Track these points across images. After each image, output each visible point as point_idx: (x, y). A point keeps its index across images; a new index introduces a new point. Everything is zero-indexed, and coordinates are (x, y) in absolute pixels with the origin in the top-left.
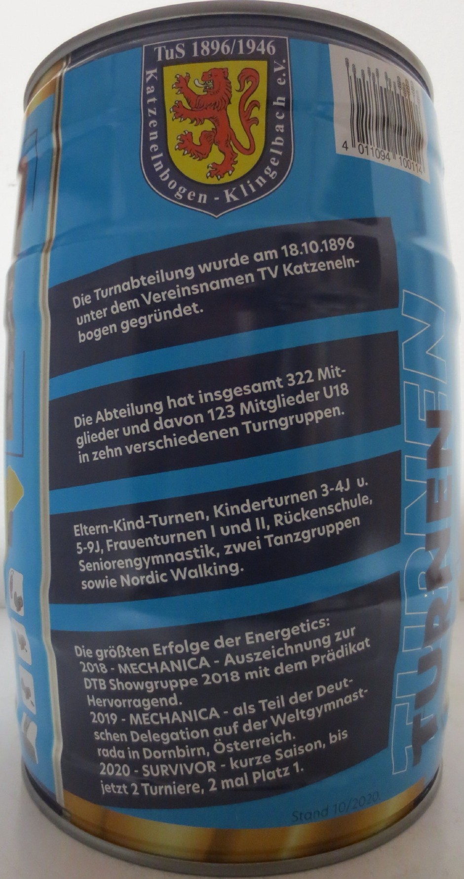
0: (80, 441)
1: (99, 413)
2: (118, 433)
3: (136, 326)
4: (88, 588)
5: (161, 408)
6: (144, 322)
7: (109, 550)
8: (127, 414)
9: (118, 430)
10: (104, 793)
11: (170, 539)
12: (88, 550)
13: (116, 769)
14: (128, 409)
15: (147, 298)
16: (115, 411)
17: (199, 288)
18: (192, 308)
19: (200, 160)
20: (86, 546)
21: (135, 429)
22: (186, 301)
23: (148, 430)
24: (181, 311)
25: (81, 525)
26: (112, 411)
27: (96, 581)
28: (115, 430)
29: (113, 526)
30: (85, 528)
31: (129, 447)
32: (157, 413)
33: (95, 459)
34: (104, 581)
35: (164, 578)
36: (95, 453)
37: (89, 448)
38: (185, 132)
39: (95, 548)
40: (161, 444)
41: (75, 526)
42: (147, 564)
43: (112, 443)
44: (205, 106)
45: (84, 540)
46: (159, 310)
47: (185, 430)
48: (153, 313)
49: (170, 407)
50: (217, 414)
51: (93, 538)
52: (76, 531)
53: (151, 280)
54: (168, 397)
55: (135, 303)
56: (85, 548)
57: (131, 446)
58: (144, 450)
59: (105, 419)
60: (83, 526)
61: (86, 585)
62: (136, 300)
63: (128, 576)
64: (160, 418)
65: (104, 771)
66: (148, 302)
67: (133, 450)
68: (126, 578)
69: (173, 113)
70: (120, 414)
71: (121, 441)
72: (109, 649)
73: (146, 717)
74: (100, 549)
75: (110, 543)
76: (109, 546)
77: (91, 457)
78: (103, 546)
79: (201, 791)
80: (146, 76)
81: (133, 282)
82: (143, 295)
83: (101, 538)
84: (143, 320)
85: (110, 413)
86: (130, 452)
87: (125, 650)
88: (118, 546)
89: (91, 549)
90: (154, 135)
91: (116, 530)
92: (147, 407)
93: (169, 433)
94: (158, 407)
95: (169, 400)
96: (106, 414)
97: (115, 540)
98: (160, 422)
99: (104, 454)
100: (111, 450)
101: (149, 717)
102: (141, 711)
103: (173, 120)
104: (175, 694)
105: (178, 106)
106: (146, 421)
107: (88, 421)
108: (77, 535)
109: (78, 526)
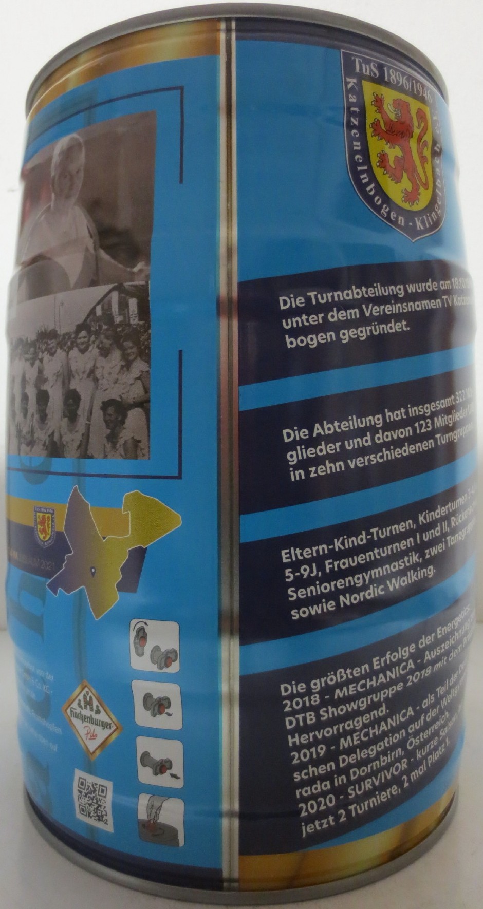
0: (292, 456)
1: (317, 425)
2: (340, 447)
3: (356, 336)
4: (300, 617)
5: (381, 421)
6: (363, 333)
7: (328, 571)
8: (349, 427)
9: (340, 443)
10: (304, 835)
11: (387, 551)
12: (302, 575)
13: (319, 804)
14: (351, 422)
15: (367, 310)
16: (336, 424)
17: (407, 306)
18: (402, 325)
19: (395, 183)
20: (299, 571)
21: (358, 442)
22: (398, 317)
23: (370, 443)
24: (395, 327)
25: (292, 549)
26: (332, 424)
27: (310, 608)
28: (336, 444)
29: (333, 544)
30: (298, 551)
31: (352, 462)
32: (377, 426)
33: (312, 475)
34: (320, 605)
35: (382, 590)
36: (313, 469)
37: (304, 464)
38: (382, 151)
39: (311, 571)
40: (382, 457)
41: (283, 552)
42: (367, 579)
43: (333, 458)
44: (395, 133)
45: (296, 565)
46: (376, 323)
47: (399, 443)
48: (371, 325)
49: (388, 421)
50: (421, 426)
51: (308, 562)
52: (284, 556)
53: (370, 292)
54: (386, 411)
55: (355, 313)
56: (298, 574)
57: (354, 460)
58: (367, 464)
59: (324, 432)
60: (295, 550)
61: (295, 615)
62: (356, 310)
63: (348, 595)
64: (380, 431)
65: (305, 812)
66: (368, 314)
67: (356, 465)
68: (345, 597)
69: (372, 130)
70: (342, 427)
71: (343, 455)
72: (327, 676)
73: (357, 736)
74: (318, 571)
75: (330, 564)
76: (328, 567)
77: (307, 473)
78: (321, 567)
79: (398, 791)
80: (347, 83)
81: (355, 292)
82: (364, 306)
83: (319, 560)
84: (362, 332)
85: (330, 425)
86: (352, 466)
87: (345, 673)
88: (338, 565)
89: (306, 574)
90: (357, 146)
91: (337, 549)
92: (369, 420)
93: (387, 445)
94: (378, 420)
95: (388, 414)
96: (326, 427)
97: (335, 560)
98: (380, 435)
99: (324, 469)
100: (332, 465)
101: (359, 735)
102: (351, 732)
103: (372, 136)
104: (384, 704)
105: (376, 124)
106: (368, 433)
107: (304, 434)
108: (285, 560)
109: (287, 551)
